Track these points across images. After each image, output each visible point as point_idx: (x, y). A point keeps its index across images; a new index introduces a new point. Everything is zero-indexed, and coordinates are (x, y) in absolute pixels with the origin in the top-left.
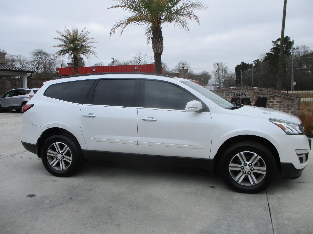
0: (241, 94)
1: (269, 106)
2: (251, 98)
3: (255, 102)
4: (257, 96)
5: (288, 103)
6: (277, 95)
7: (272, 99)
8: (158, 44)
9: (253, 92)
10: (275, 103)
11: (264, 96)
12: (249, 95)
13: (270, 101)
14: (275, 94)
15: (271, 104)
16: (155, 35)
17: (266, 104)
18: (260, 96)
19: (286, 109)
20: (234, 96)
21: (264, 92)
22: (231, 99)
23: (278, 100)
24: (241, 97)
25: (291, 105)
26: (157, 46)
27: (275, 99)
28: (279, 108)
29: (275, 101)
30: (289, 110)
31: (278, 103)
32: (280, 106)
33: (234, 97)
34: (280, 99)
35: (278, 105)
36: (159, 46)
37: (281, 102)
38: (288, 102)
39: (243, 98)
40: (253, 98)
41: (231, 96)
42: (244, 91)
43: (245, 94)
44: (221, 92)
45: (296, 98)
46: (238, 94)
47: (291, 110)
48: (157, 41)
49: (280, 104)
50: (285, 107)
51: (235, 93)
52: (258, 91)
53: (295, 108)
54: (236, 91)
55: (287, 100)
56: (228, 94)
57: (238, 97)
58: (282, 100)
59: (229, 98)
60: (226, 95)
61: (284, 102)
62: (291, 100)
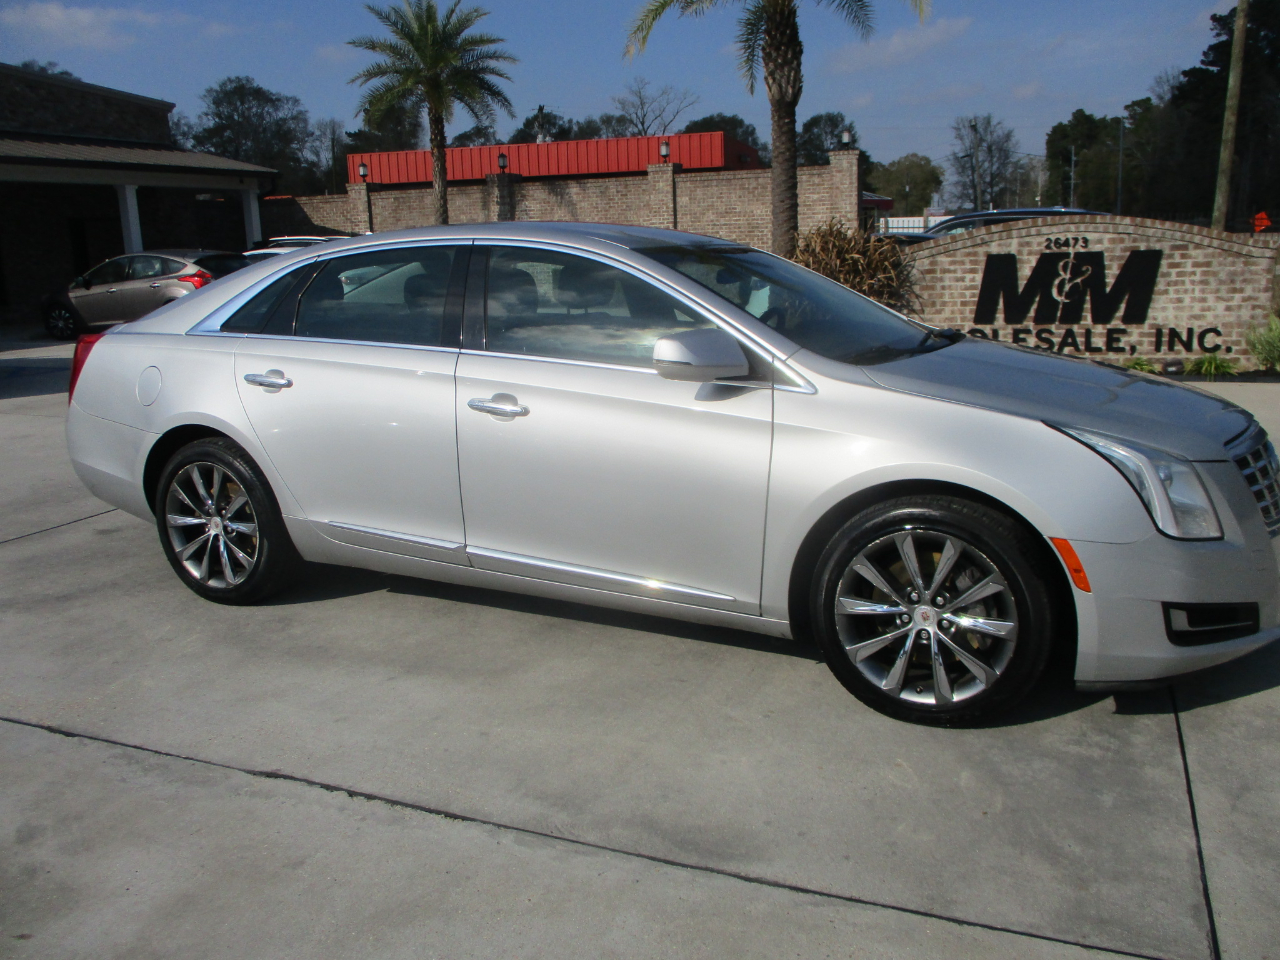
0: (1073, 239)
1: (1169, 279)
2: (1106, 254)
3: (1119, 265)
4: (1128, 244)
5: (1232, 268)
6: (1197, 239)
7: (1177, 254)
8: (786, 68)
9: (1114, 233)
10: (1189, 269)
11: (1152, 245)
12: (1100, 241)
13: (1170, 261)
14: (1188, 237)
15: (1174, 271)
16: (776, 35)
17: (1159, 274)
18: (1136, 244)
19: (1224, 288)
20: (1048, 247)
21: (1150, 232)
22: (1038, 257)
23: (1201, 259)
24: (1071, 250)
25: (1243, 274)
26: (782, 76)
27: (1190, 257)
28: (1201, 287)
29: (1189, 262)
30: (1235, 291)
31: (1199, 270)
32: (1204, 278)
33: (1048, 251)
34: (1206, 256)
35: (1198, 274)
36: (790, 75)
37: (1208, 264)
38: (1233, 264)
39: (1077, 255)
40: (1112, 252)
41: (1035, 248)
42: (1082, 227)
43: (1086, 241)
44: (1004, 234)
45: (1260, 250)
46: (1063, 239)
47: (1241, 291)
48: (780, 60)
49: (1204, 273)
50: (1221, 282)
51: (1050, 237)
52: (1131, 230)
53: (1256, 286)
54: (1054, 229)
55: (1230, 259)
56: (1027, 239)
57: (1064, 249)
58: (1213, 256)
59: (1030, 253)
60: (1021, 245)
61: (1220, 264)
62: (1243, 259)
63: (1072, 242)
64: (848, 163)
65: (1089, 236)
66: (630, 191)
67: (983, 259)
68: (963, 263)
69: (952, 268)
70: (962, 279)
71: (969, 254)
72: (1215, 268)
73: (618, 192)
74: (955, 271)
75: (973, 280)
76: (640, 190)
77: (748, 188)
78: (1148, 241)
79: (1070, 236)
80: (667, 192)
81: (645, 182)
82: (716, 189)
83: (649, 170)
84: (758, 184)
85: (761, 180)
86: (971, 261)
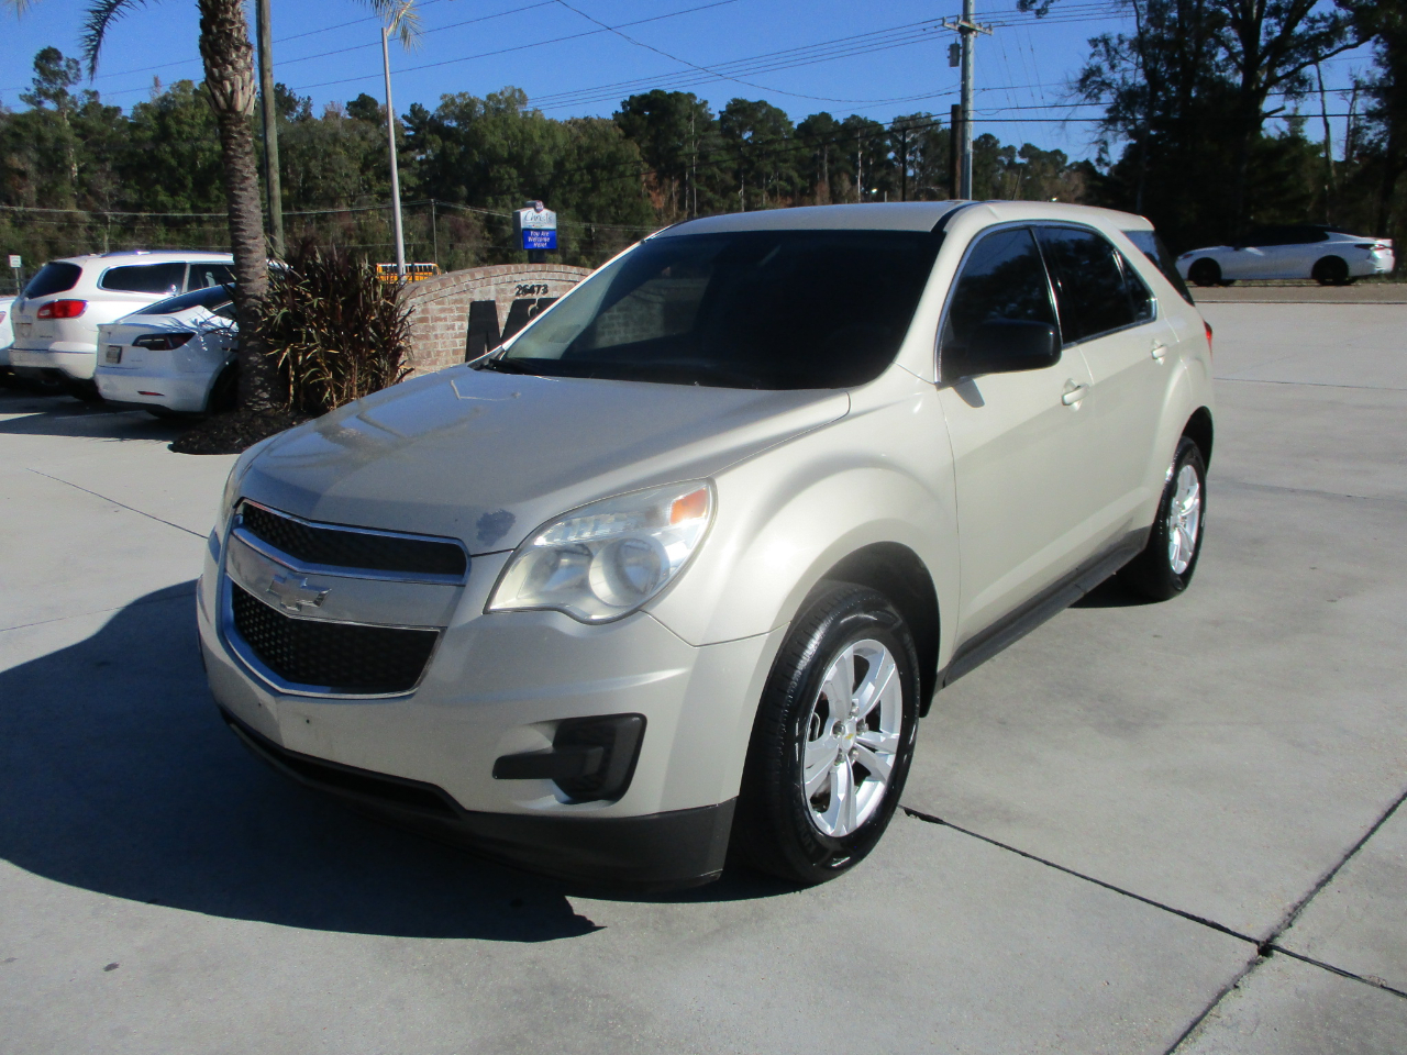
0: (537, 286)
9: (564, 281)
12: (556, 288)
20: (518, 294)
22: (512, 303)
24: (535, 297)
33: (518, 298)
39: (539, 301)
41: (508, 295)
42: (544, 275)
43: (546, 288)
44: (485, 280)
46: (530, 286)
51: (520, 284)
52: (577, 278)
54: (523, 276)
56: (503, 286)
57: (529, 296)
59: (505, 300)
60: (497, 291)
63: (536, 289)
65: (550, 284)
67: (467, 307)
68: (451, 310)
69: (442, 315)
70: (453, 327)
71: (456, 301)
74: (445, 319)
75: (461, 328)
79: (535, 283)
86: (457, 308)
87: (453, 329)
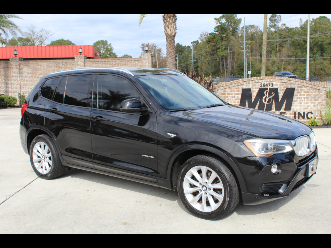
0: (269, 84)
1: (297, 97)
2: (279, 89)
3: (283, 92)
4: (285, 86)
5: (315, 93)
6: (305, 84)
7: (299, 89)
8: (173, 24)
9: (281, 82)
10: (303, 94)
11: (292, 86)
12: (277, 85)
13: (297, 91)
14: (302, 84)
15: (299, 94)
17: (294, 95)
18: (288, 86)
19: (313, 99)
20: (261, 86)
21: (292, 82)
22: (258, 89)
23: (306, 91)
24: (268, 87)
25: (318, 95)
26: (171, 27)
28: (306, 99)
29: (303, 91)
30: (316, 100)
31: (306, 94)
32: (307, 96)
33: (261, 88)
34: (307, 90)
35: (305, 95)
36: (174, 27)
37: (308, 92)
38: (315, 92)
39: (270, 89)
40: (280, 88)
41: (257, 87)
42: (272, 80)
43: (273, 84)
44: (247, 82)
45: (323, 88)
46: (266, 84)
47: (318, 100)
48: (171, 21)
49: (307, 95)
50: (312, 98)
51: (262, 83)
52: (286, 81)
53: (322, 99)
54: (263, 81)
55: (314, 91)
56: (255, 84)
57: (266, 87)
58: (310, 90)
59: (256, 88)
60: (253, 86)
61: (312, 92)
62: (318, 91)
63: (268, 85)
64: (148, 57)
65: (274, 83)
66: (68, 65)
67: (241, 90)
68: (234, 91)
69: (231, 93)
70: (234, 97)
71: (236, 88)
72: (310, 93)
73: (63, 65)
74: (232, 94)
75: (238, 97)
76: (72, 64)
77: (112, 65)
78: (291, 85)
79: (268, 83)
80: (82, 65)
81: (73, 61)
82: (100, 64)
83: (75, 57)
84: (116, 63)
85: (117, 62)
86: (237, 91)
87: (235, 97)
